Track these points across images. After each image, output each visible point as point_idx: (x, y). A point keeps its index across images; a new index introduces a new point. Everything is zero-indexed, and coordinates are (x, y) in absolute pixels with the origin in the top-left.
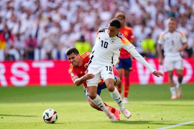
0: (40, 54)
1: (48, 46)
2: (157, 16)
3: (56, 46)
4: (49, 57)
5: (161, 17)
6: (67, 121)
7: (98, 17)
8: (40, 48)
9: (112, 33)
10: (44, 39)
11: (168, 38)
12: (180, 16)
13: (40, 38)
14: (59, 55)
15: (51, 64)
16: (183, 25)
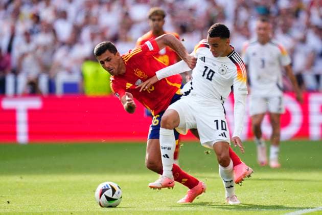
0: (16, 84)
1: (30, 69)
2: (236, 12)
3: (46, 68)
4: (33, 89)
5: (243, 14)
6: (66, 210)
7: (126, 15)
8: (16, 72)
9: (216, 49)
10: (23, 56)
11: (254, 54)
12: (279, 13)
13: (16, 53)
14: (51, 85)
15: (36, 103)
16: (286, 30)
